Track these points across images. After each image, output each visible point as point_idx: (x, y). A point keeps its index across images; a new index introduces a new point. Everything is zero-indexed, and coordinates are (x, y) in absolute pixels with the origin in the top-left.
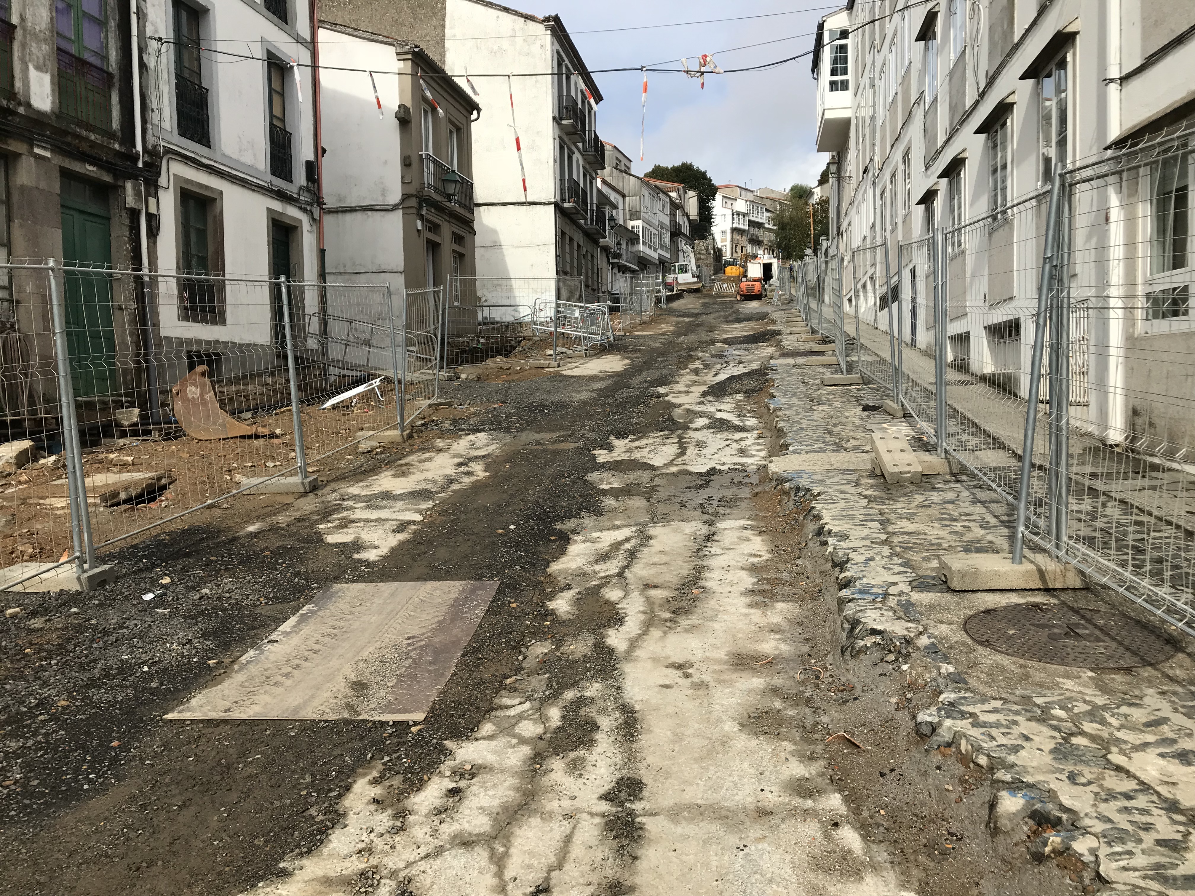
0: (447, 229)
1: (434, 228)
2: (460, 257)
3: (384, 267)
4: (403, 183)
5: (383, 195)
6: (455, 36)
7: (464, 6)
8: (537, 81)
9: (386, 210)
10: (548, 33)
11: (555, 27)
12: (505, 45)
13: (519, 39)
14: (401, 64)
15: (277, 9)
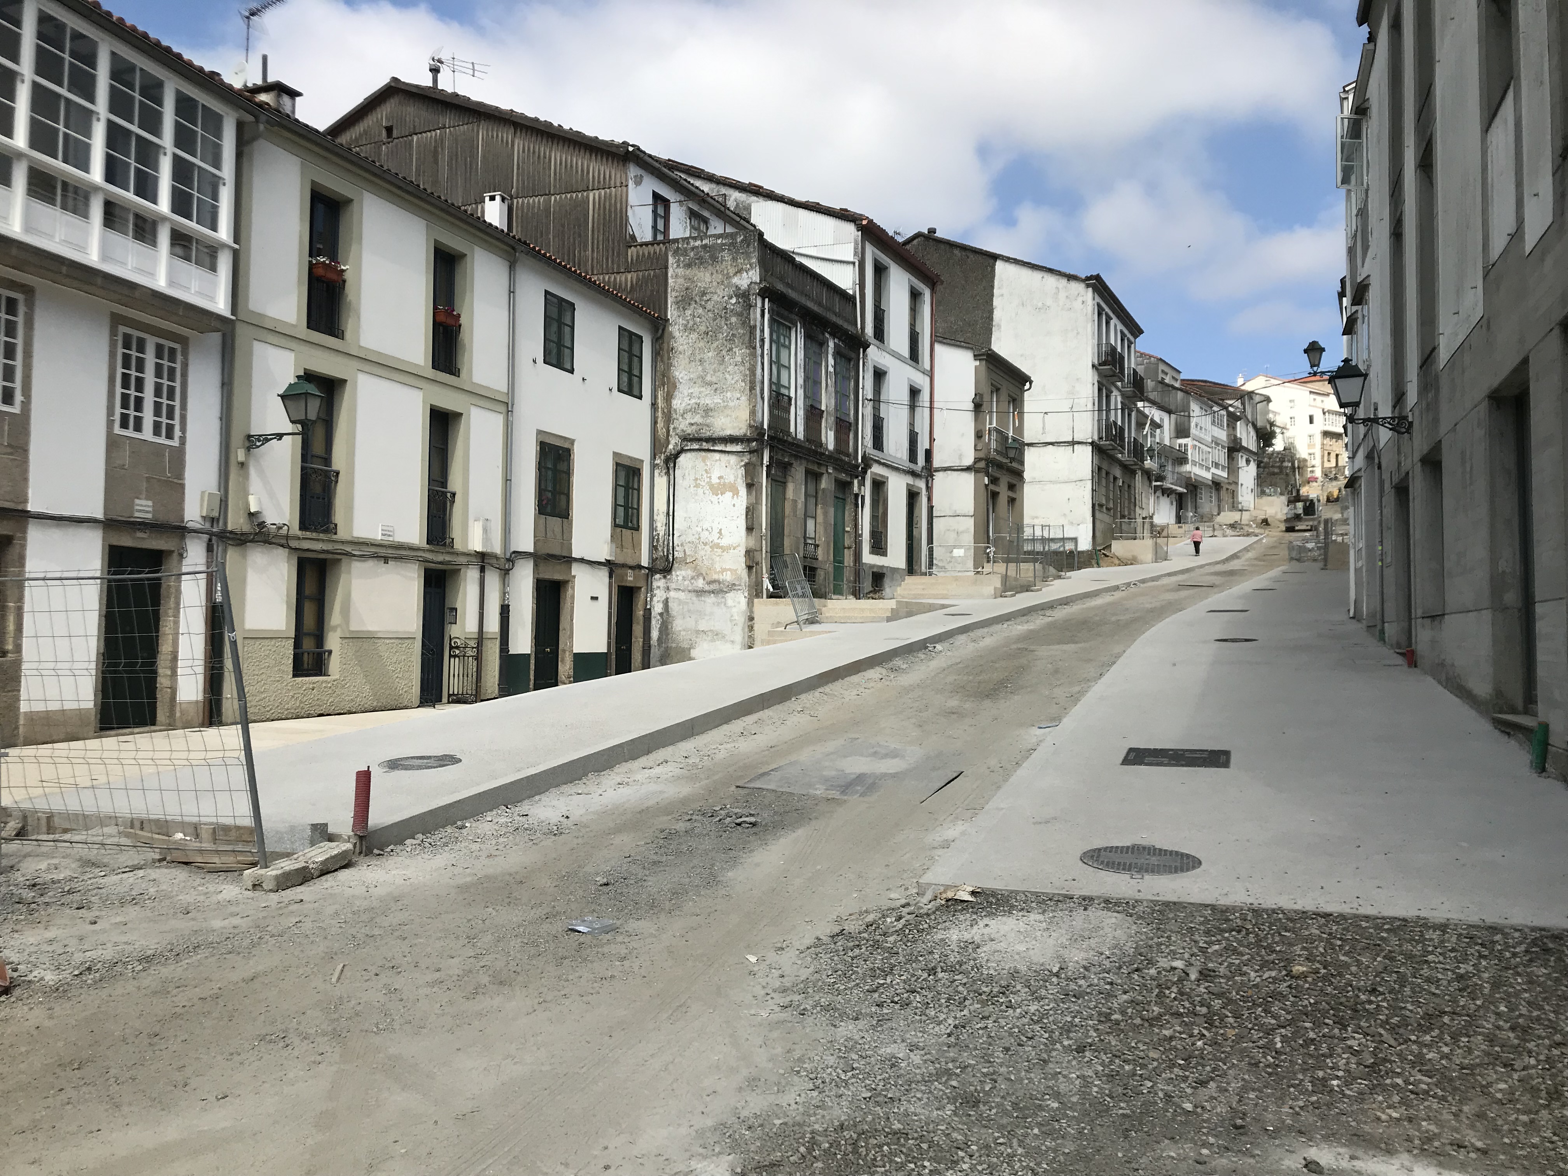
0: (1004, 479)
1: (994, 481)
2: (1012, 501)
3: (958, 513)
4: (975, 450)
5: (960, 459)
6: (1002, 295)
7: (1012, 269)
8: (1078, 333)
9: (962, 470)
10: (1090, 289)
11: (1097, 284)
12: (1049, 302)
13: (1062, 295)
14: (978, 363)
15: (914, 355)
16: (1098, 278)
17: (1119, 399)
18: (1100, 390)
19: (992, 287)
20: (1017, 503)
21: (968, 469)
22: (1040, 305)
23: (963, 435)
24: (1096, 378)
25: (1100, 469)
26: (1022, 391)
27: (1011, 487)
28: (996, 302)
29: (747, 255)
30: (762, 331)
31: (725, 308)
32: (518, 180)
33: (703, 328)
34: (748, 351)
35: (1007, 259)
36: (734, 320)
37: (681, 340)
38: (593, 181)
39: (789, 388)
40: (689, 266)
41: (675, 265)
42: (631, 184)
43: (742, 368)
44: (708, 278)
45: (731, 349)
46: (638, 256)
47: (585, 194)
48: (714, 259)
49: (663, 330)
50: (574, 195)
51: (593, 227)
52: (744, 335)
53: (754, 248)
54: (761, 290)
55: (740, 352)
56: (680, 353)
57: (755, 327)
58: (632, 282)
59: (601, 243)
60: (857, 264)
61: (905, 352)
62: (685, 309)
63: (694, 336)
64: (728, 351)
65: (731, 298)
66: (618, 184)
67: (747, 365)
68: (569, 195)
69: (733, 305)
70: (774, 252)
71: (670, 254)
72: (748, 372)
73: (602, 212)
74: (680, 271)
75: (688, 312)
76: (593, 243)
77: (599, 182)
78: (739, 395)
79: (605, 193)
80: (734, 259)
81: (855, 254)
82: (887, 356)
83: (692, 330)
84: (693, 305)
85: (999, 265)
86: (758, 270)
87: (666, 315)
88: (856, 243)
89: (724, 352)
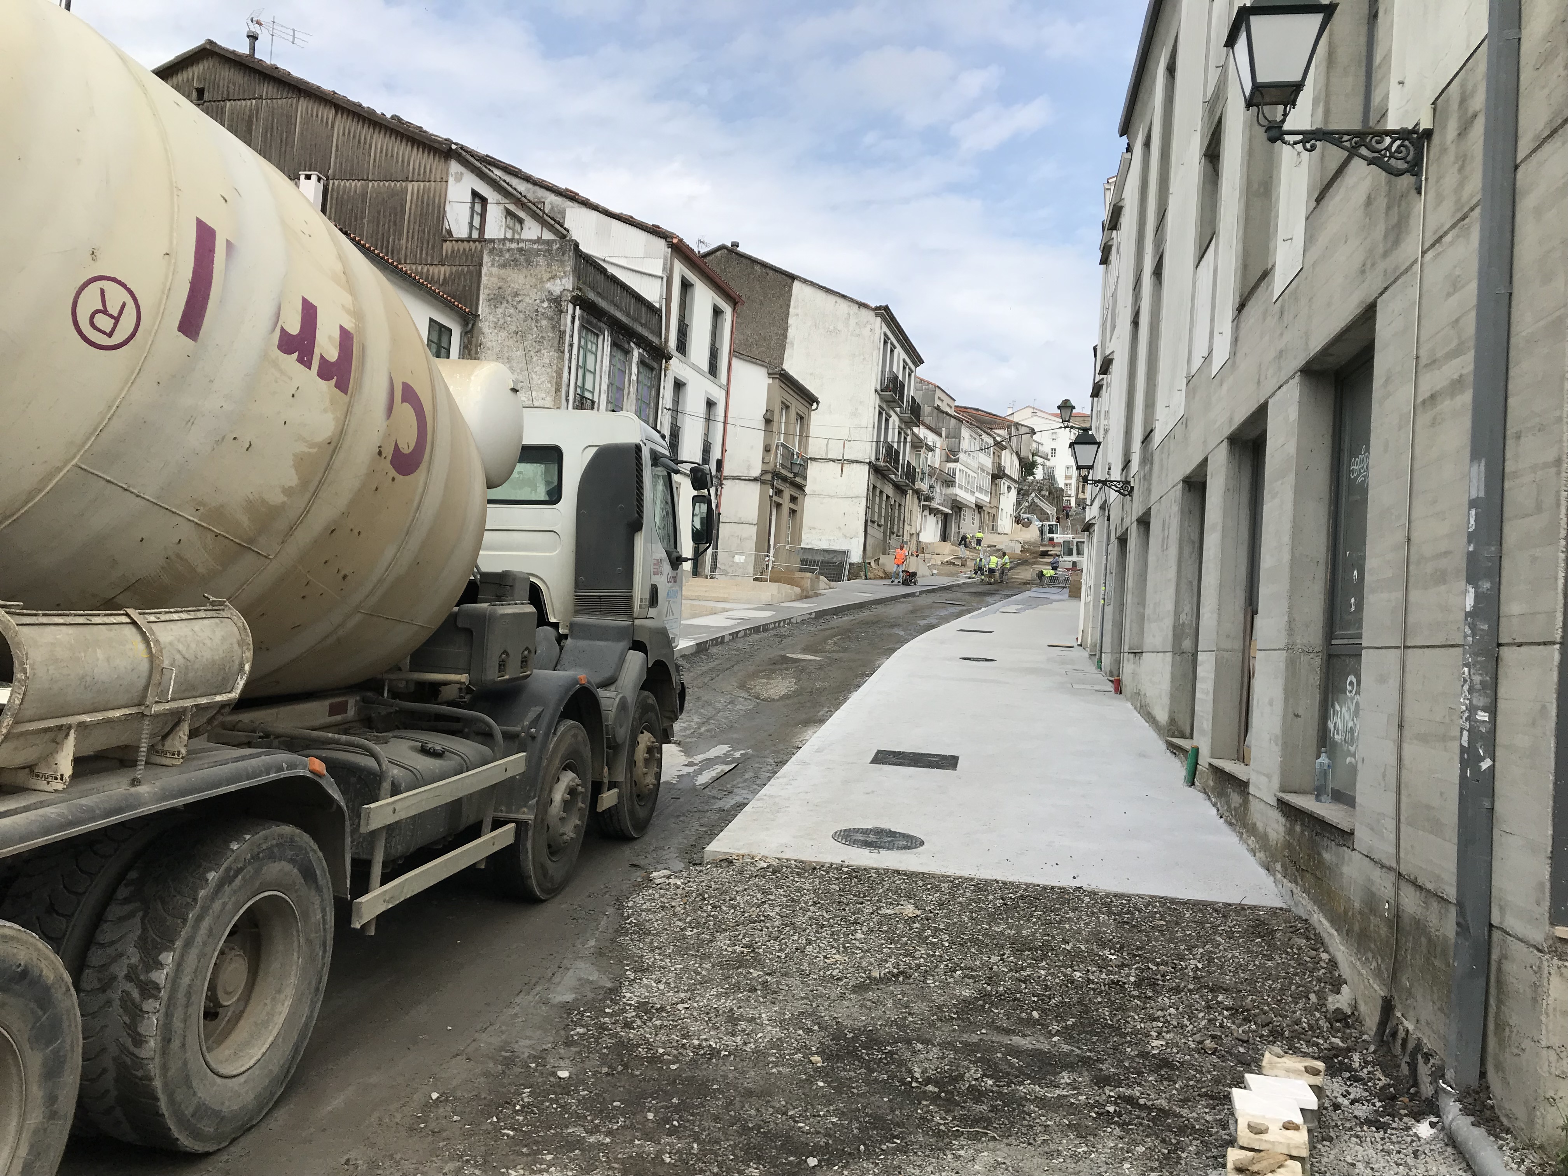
0: (788, 492)
1: (779, 492)
2: (793, 512)
3: (743, 520)
4: (763, 463)
5: (748, 470)
6: (797, 315)
7: (808, 290)
8: (864, 359)
9: (749, 480)
10: (879, 319)
11: (885, 314)
12: (840, 326)
13: (853, 322)
14: (770, 381)
15: (713, 370)
16: (886, 308)
17: (897, 423)
18: (880, 413)
19: (789, 306)
20: (798, 514)
21: (755, 480)
22: (831, 328)
23: (752, 447)
24: (878, 401)
25: (874, 487)
26: (810, 410)
27: (793, 499)
28: (791, 321)
29: (562, 262)
30: (572, 336)
31: (537, 311)
32: (335, 163)
33: (513, 328)
34: (556, 354)
35: (805, 281)
36: (544, 323)
37: (490, 337)
38: (413, 173)
39: (593, 393)
40: (503, 266)
41: (490, 264)
42: (451, 180)
43: (549, 370)
44: (521, 280)
45: (539, 351)
46: (453, 251)
47: (404, 184)
48: (529, 263)
49: (473, 325)
50: (393, 184)
51: (409, 217)
52: (553, 338)
53: (569, 257)
54: (573, 297)
55: (548, 355)
56: (489, 349)
57: (565, 332)
58: (445, 274)
59: (416, 234)
60: (665, 279)
61: (705, 366)
62: (496, 307)
63: (503, 334)
64: (537, 352)
65: (543, 302)
66: (438, 180)
67: (555, 367)
68: (387, 184)
69: (545, 309)
70: (587, 262)
71: (485, 253)
72: (555, 374)
73: (419, 203)
74: (494, 270)
75: (500, 311)
76: (408, 232)
77: (419, 174)
78: (544, 396)
79: (424, 186)
80: (549, 265)
81: (664, 269)
82: (688, 368)
83: (502, 328)
84: (505, 304)
85: (797, 286)
86: (571, 278)
87: (477, 311)
88: (665, 259)
89: (532, 353)
